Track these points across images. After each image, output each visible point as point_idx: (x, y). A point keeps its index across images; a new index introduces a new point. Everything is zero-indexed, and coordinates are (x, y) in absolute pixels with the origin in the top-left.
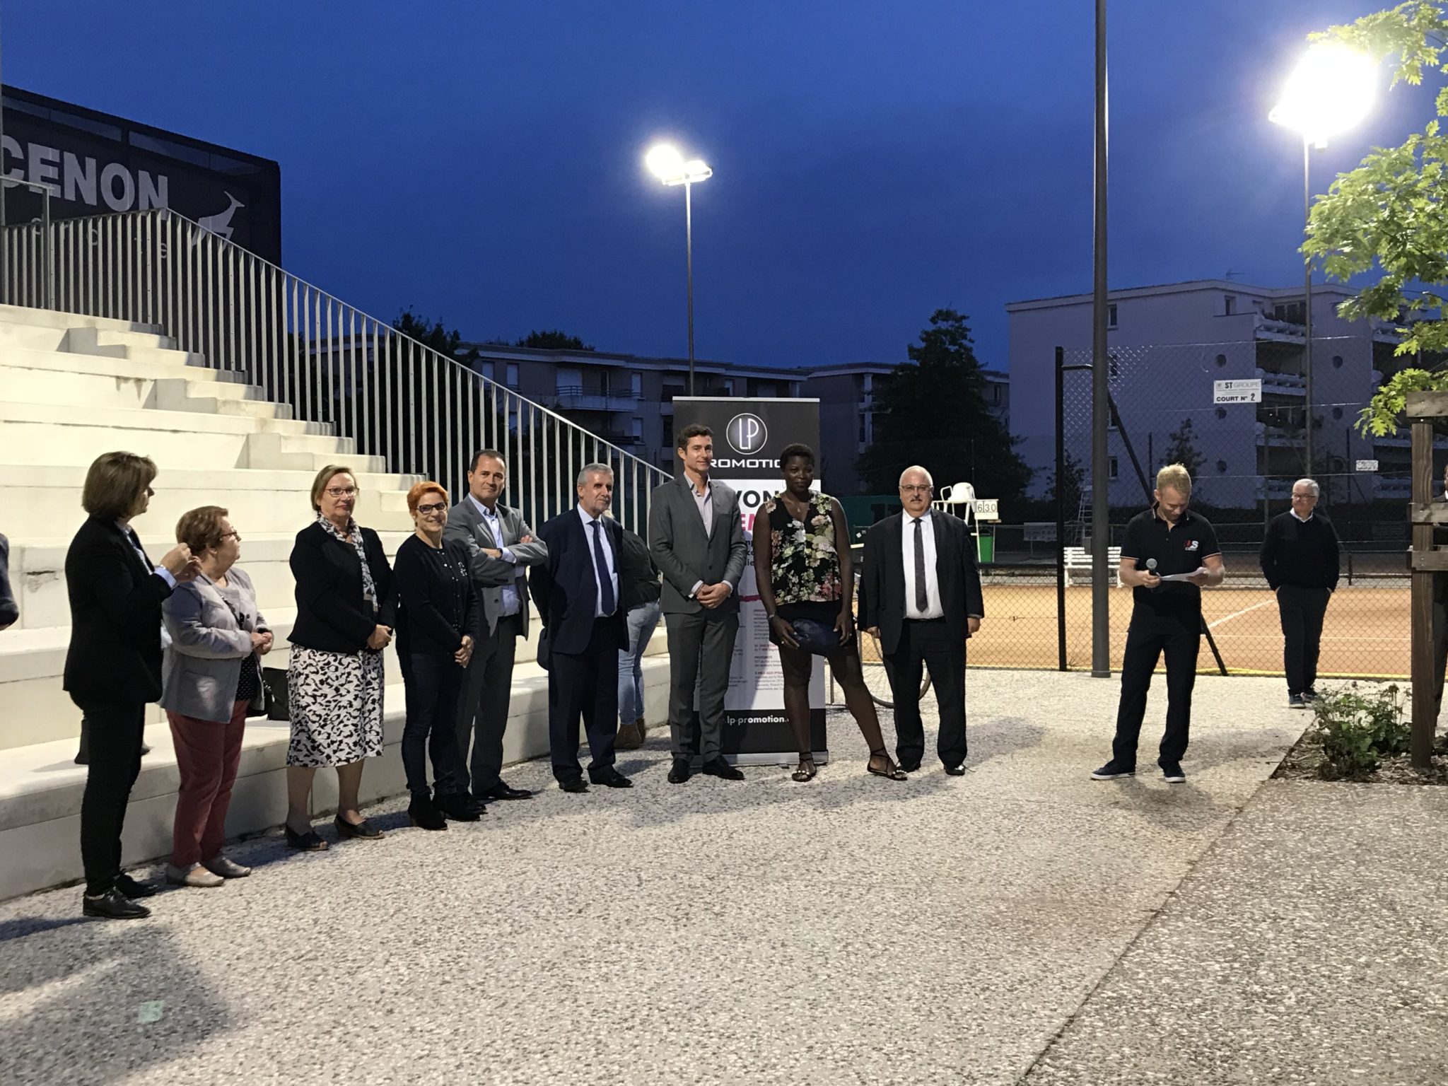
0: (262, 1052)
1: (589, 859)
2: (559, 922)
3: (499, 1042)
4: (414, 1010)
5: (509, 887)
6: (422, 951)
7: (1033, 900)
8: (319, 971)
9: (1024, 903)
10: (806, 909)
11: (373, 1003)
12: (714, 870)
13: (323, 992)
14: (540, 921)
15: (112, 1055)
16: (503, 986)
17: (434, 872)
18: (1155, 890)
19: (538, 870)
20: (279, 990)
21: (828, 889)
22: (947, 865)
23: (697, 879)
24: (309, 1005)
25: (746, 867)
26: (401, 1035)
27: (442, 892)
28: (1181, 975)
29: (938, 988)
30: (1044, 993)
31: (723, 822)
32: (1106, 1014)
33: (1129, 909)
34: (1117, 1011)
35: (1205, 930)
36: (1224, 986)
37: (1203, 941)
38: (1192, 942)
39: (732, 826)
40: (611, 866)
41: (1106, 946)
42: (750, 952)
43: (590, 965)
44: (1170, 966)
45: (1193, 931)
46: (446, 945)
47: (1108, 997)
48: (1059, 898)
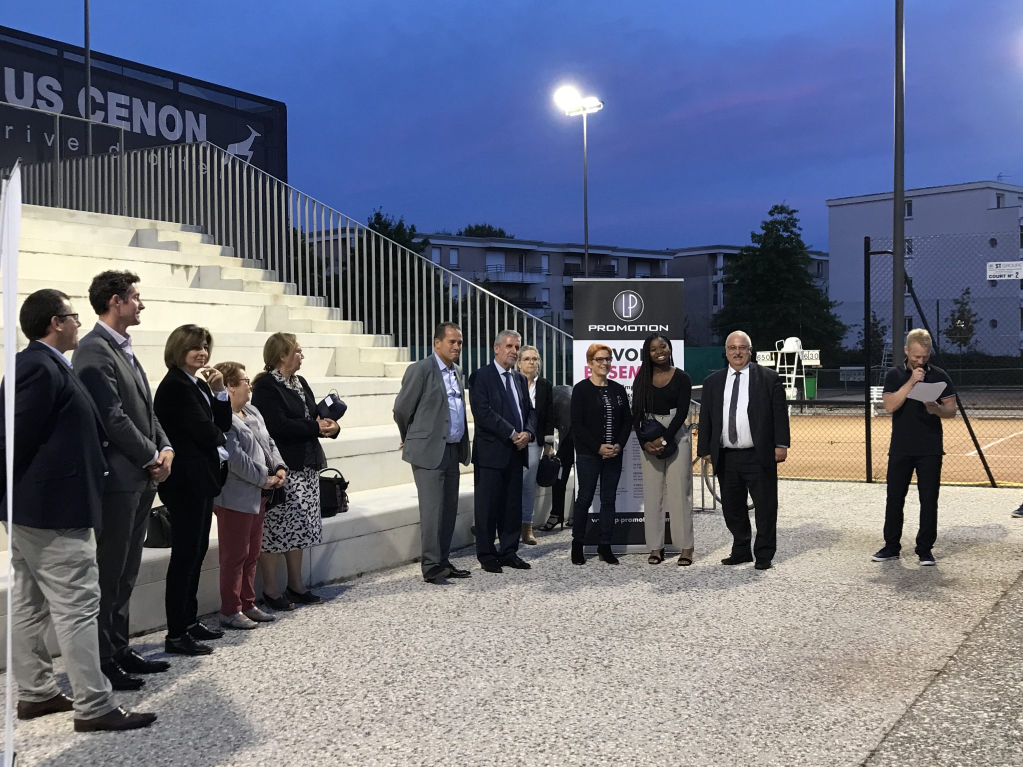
0: (277, 762)
1: (511, 623)
2: (489, 669)
4: (385, 733)
5: (453, 642)
6: (390, 689)
7: (844, 660)
8: (317, 703)
9: (837, 663)
10: (672, 664)
11: (356, 728)
12: (603, 633)
13: (319, 718)
14: (476, 668)
15: (171, 761)
16: (449, 717)
17: (398, 630)
18: (938, 654)
19: (474, 630)
20: (289, 716)
21: (689, 649)
22: (779, 632)
23: (591, 639)
24: (310, 728)
25: (627, 631)
26: (376, 752)
27: (405, 645)
28: (957, 721)
29: (772, 726)
30: (852, 732)
31: (610, 597)
32: (900, 750)
33: (918, 669)
34: (908, 748)
35: (977, 686)
36: (990, 730)
37: (974, 695)
38: (966, 695)
39: (617, 600)
40: (527, 628)
41: (900, 696)
42: (630, 696)
43: (512, 703)
44: (949, 714)
45: (967, 686)
46: (408, 685)
47: (901, 737)
48: (864, 660)
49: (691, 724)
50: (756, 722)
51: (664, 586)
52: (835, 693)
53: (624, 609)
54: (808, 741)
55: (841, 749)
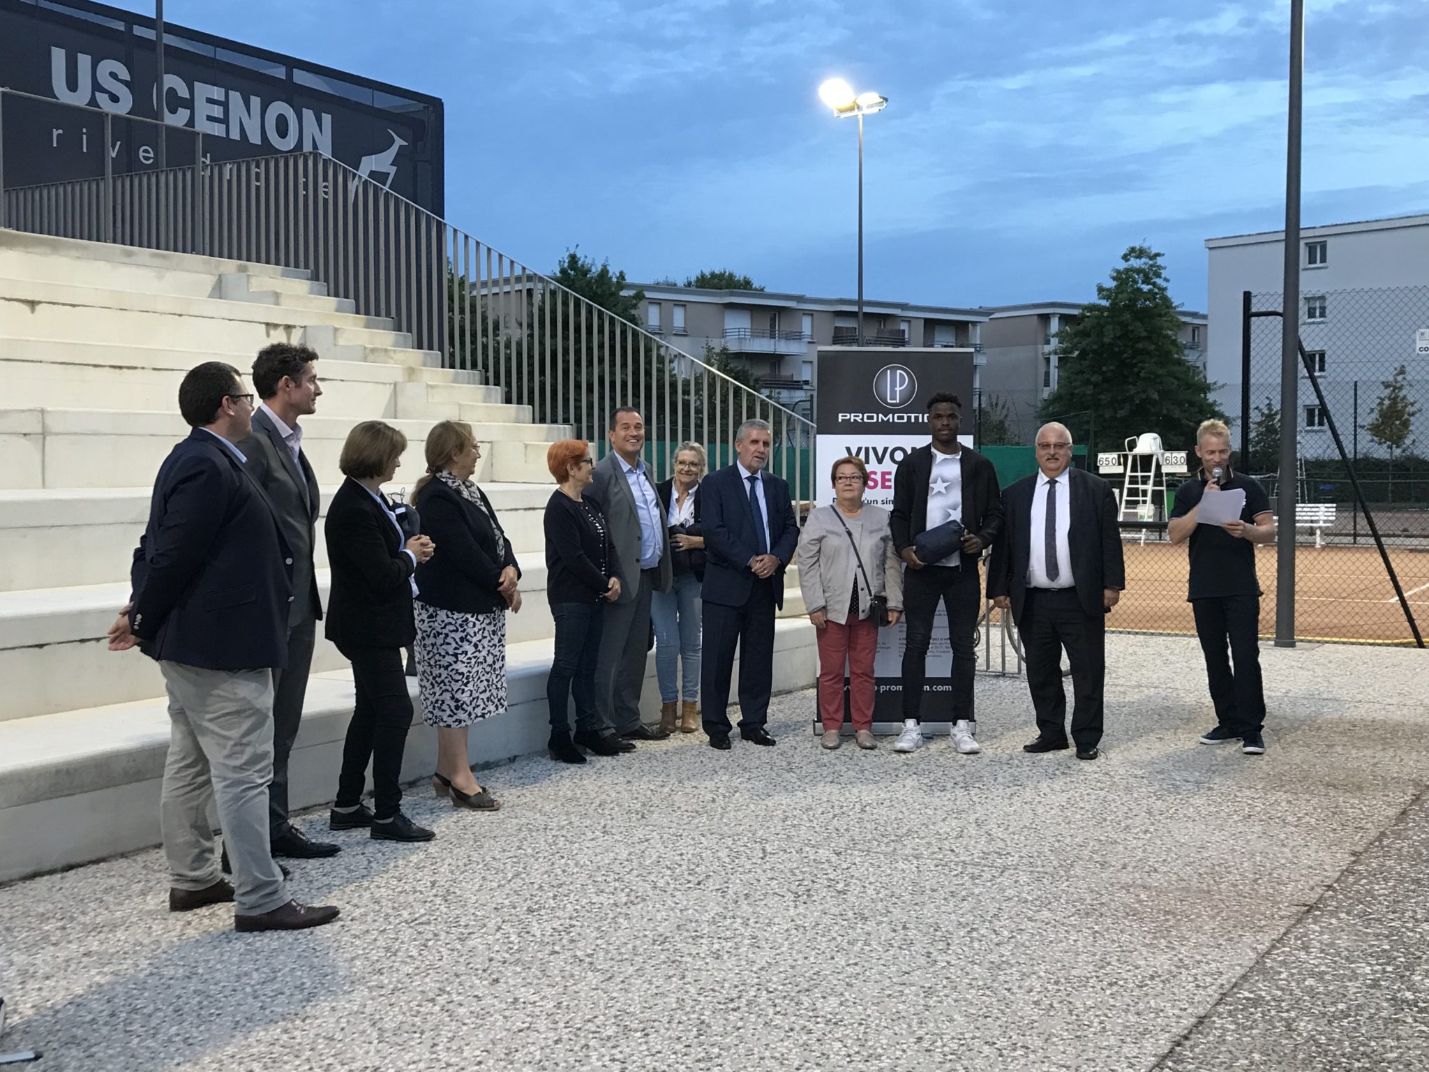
0: (365, 1018)
1: (714, 828)
2: (677, 893)
3: (602, 1017)
4: (520, 980)
5: (630, 854)
6: (535, 919)
7: (1177, 889)
8: (430, 936)
9: (1166, 892)
10: (933, 890)
11: (480, 972)
12: (842, 844)
13: (431, 958)
14: (658, 892)
15: (218, 1015)
16: (612, 959)
17: (556, 836)
18: (1311, 882)
19: (661, 837)
20: (389, 955)
21: (960, 869)
22: (1089, 848)
23: (823, 853)
24: (417, 971)
25: (876, 843)
26: (504, 1006)
27: (563, 857)
28: (1328, 977)
29: (1063, 980)
30: (1176, 990)
31: (857, 794)
32: (1240, 1016)
33: (1281, 902)
34: (1252, 1014)
35: (1360, 928)
36: (1372, 991)
37: (1356, 940)
38: (1343, 942)
39: (866, 799)
40: (735, 837)
41: (1249, 941)
42: (869, 934)
43: (702, 941)
44: (1317, 966)
45: (1347, 929)
46: (560, 913)
47: (1244, 998)
48: (1206, 889)
49: (949, 975)
50: (1042, 974)
51: (935, 781)
52: (1158, 935)
53: (875, 811)
54: (1111, 1001)
55: (1157, 1013)
